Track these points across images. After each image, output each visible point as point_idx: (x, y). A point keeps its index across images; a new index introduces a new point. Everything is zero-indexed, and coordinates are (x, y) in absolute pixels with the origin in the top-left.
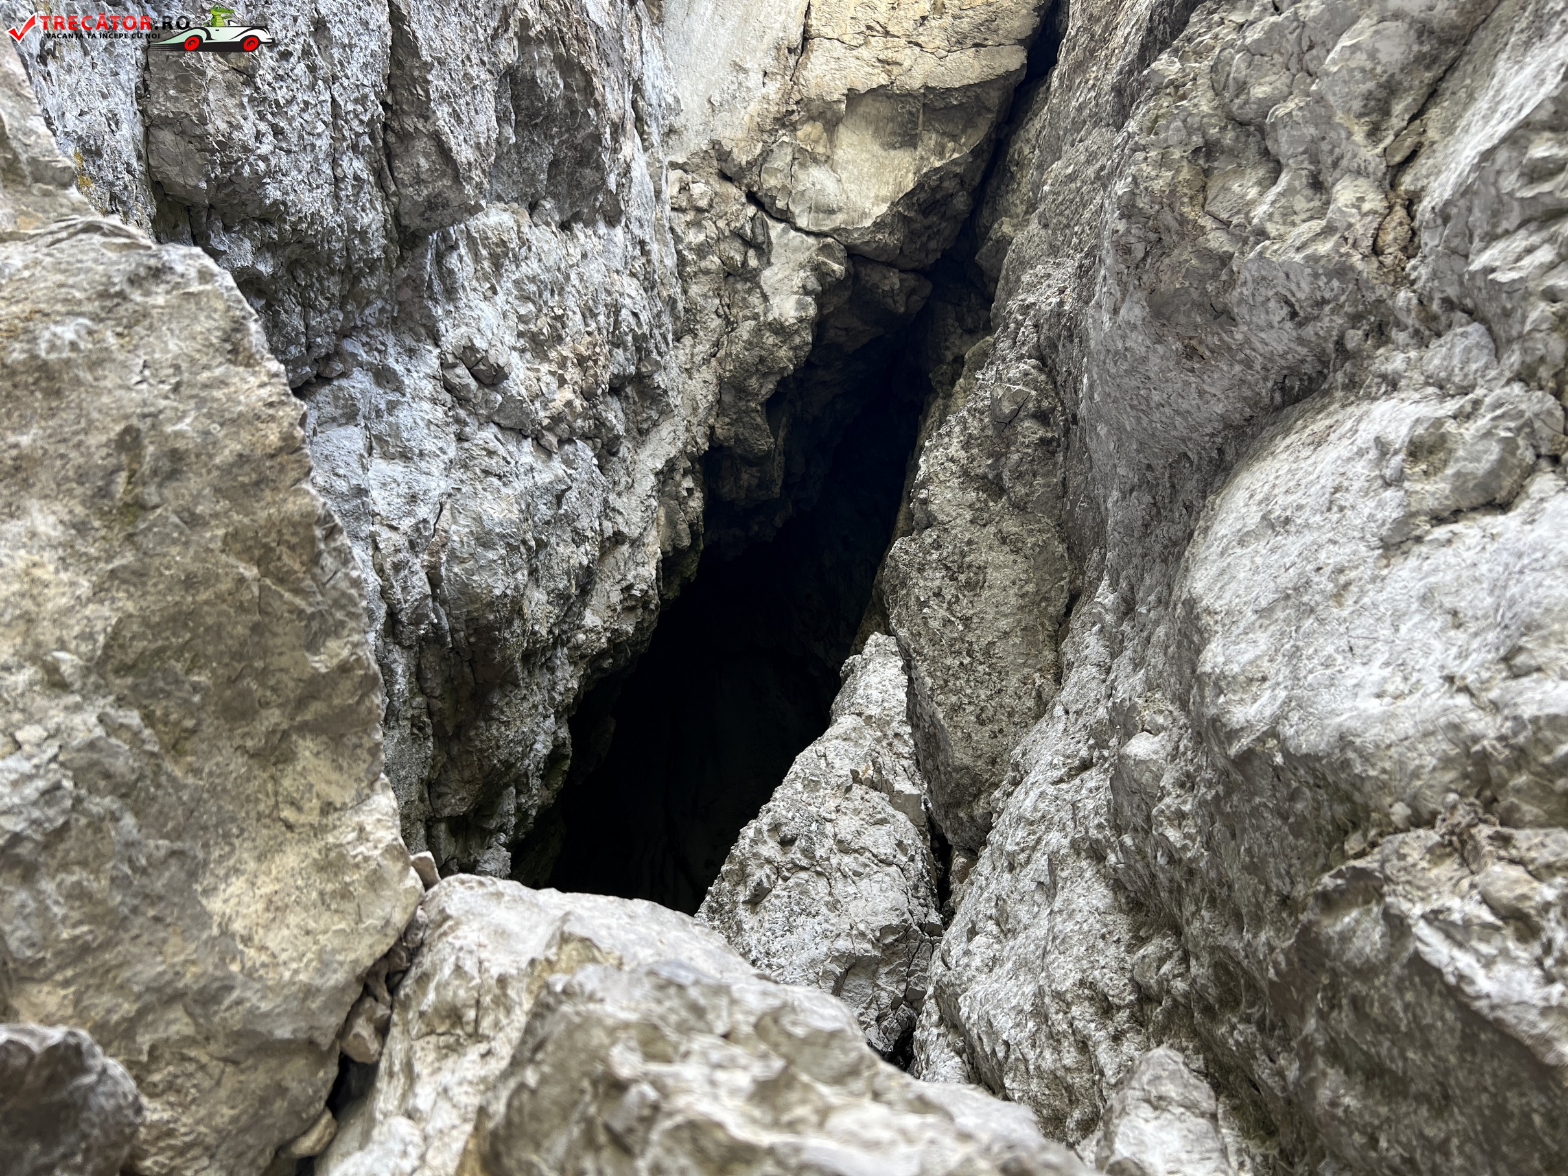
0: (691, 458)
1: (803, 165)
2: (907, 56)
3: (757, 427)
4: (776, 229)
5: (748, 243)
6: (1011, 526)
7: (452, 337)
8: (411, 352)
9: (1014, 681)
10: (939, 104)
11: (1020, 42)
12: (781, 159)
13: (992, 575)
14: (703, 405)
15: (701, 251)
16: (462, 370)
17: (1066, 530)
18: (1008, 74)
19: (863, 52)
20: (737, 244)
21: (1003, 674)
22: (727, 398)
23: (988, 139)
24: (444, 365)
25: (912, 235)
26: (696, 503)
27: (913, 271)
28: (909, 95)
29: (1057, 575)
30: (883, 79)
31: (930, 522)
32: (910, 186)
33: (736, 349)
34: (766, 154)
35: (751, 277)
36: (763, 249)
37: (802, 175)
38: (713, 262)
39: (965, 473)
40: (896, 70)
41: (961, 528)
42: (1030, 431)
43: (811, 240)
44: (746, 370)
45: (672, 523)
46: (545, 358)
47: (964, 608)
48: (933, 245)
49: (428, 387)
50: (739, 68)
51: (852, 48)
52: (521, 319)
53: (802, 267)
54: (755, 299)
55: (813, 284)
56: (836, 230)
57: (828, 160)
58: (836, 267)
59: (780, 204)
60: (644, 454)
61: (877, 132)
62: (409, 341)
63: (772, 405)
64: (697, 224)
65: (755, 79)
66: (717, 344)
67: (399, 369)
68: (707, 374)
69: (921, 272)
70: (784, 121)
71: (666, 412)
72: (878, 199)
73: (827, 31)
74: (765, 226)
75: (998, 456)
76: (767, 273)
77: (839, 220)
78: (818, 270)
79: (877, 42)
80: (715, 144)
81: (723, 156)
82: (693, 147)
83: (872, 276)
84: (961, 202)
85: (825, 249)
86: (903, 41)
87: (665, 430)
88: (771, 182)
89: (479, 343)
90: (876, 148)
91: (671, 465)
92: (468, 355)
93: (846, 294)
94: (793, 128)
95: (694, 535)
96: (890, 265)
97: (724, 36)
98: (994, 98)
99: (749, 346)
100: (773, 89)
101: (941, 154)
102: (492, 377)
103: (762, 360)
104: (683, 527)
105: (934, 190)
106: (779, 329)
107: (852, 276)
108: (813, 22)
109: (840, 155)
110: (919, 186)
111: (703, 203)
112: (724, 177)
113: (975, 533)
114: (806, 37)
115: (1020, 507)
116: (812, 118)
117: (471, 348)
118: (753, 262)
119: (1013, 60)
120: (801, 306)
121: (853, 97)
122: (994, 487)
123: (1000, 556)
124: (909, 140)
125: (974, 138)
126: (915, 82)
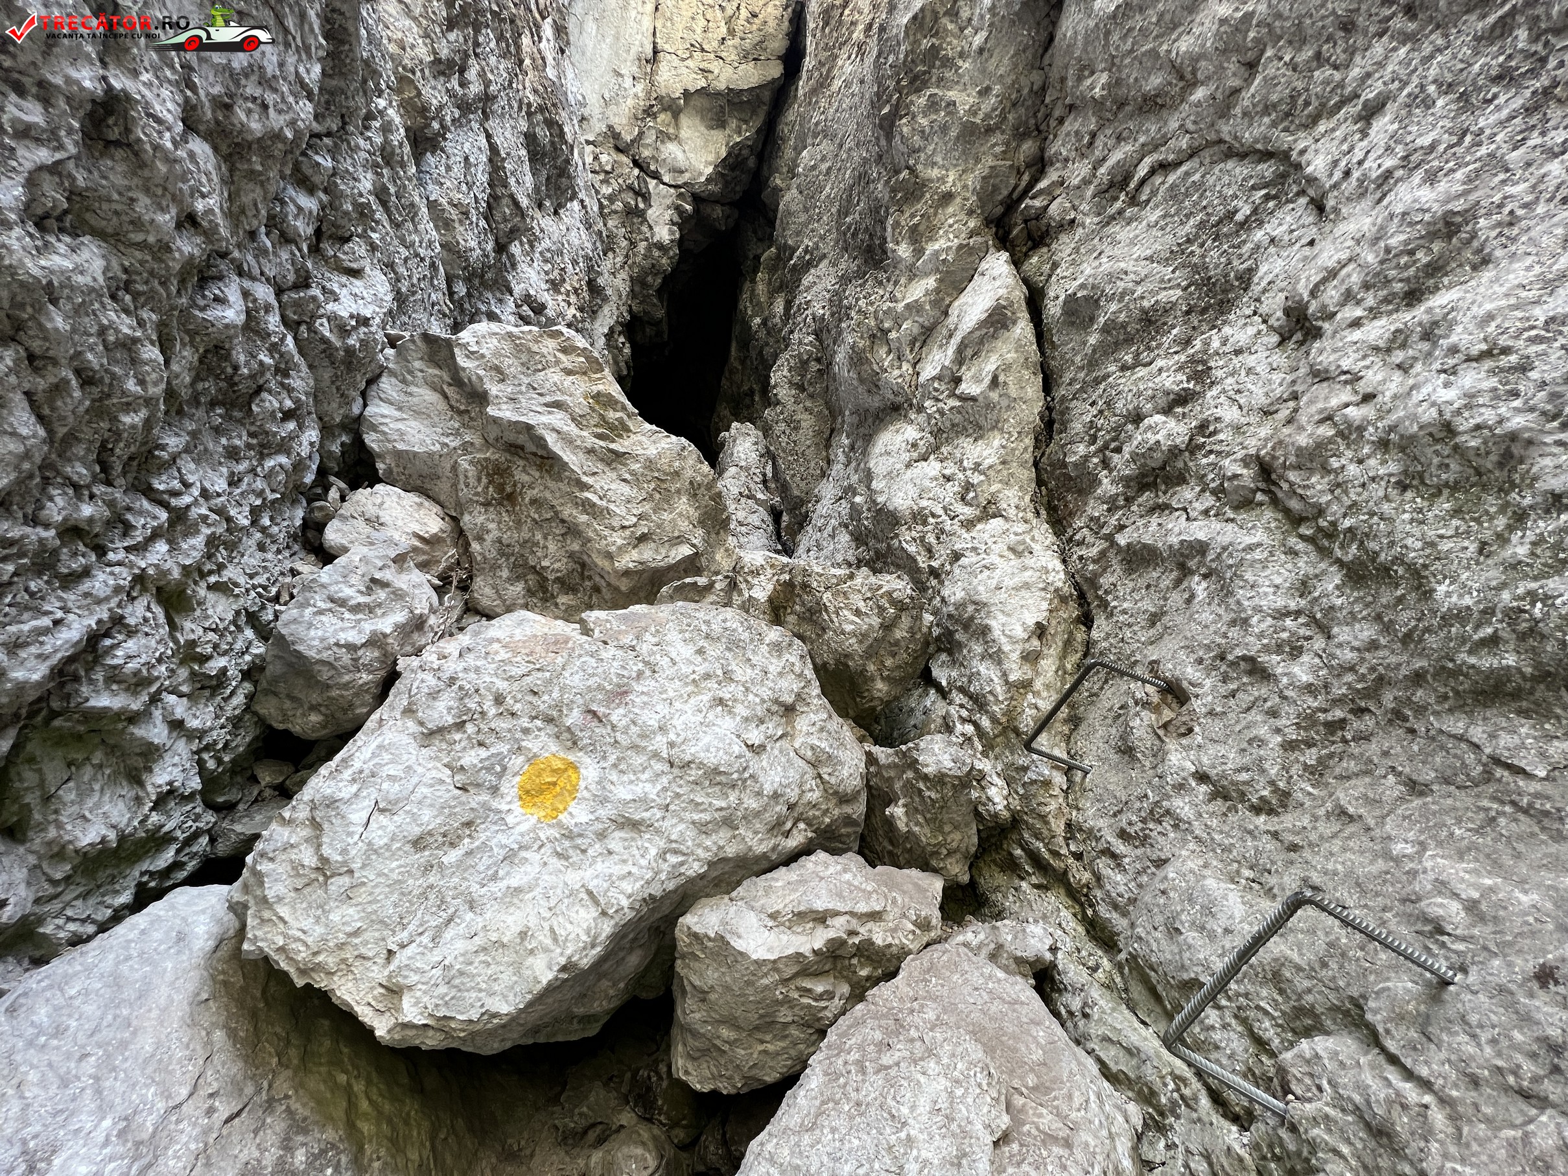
0: (621, 324)
1: (663, 142)
2: (715, 66)
3: (654, 305)
4: (652, 183)
5: (638, 193)
6: (808, 404)
7: (518, 289)
8: (500, 301)
9: (812, 464)
10: (736, 100)
11: (779, 58)
12: (650, 138)
13: (803, 424)
14: (624, 294)
15: (611, 198)
16: (525, 308)
17: (827, 404)
18: (774, 80)
19: (689, 63)
20: (631, 194)
21: (809, 461)
22: (637, 289)
23: (764, 122)
24: (517, 306)
25: (726, 184)
26: (627, 350)
27: (730, 204)
28: (718, 94)
29: (826, 422)
30: (702, 83)
31: (778, 403)
32: (724, 154)
33: (638, 259)
34: (641, 134)
35: (641, 214)
36: (646, 197)
37: (662, 148)
38: (618, 206)
39: (790, 382)
40: (710, 77)
41: (791, 406)
42: (814, 366)
43: (672, 190)
44: (644, 272)
45: (616, 362)
46: (559, 293)
47: (793, 437)
48: (738, 188)
49: (512, 318)
50: (619, 75)
51: (683, 60)
52: (547, 273)
53: (669, 207)
54: (645, 229)
55: (676, 219)
56: (685, 184)
57: (676, 138)
58: (688, 207)
59: (652, 168)
60: (597, 325)
61: (702, 118)
62: (498, 295)
63: (659, 291)
64: (605, 182)
65: (628, 82)
66: (627, 256)
67: (498, 311)
68: (623, 275)
69: (732, 204)
70: (649, 112)
71: (606, 299)
72: (708, 163)
73: (667, 47)
74: (646, 183)
75: (803, 376)
76: (650, 212)
77: (686, 177)
78: (678, 208)
79: (698, 55)
80: (610, 127)
81: (616, 136)
82: (597, 130)
83: (707, 209)
84: (752, 162)
85: (680, 196)
86: (712, 56)
87: (606, 310)
88: (646, 153)
89: (532, 292)
90: (703, 129)
91: (611, 329)
92: (528, 299)
93: (693, 222)
94: (654, 116)
95: (628, 368)
96: (717, 202)
97: (605, 50)
98: (767, 95)
99: (645, 257)
100: (640, 88)
101: (739, 133)
102: (539, 309)
103: (653, 266)
104: (622, 364)
105: (737, 156)
106: (660, 246)
107: (696, 210)
108: (658, 40)
109: (685, 133)
110: (729, 154)
111: (608, 168)
112: (618, 149)
113: (796, 407)
114: (656, 52)
115: (811, 396)
116: (664, 110)
117: (528, 296)
118: (641, 206)
119: (775, 70)
120: (671, 232)
121: (686, 94)
122: (801, 388)
123: (806, 416)
124: (721, 124)
125: (757, 122)
126: (721, 86)
